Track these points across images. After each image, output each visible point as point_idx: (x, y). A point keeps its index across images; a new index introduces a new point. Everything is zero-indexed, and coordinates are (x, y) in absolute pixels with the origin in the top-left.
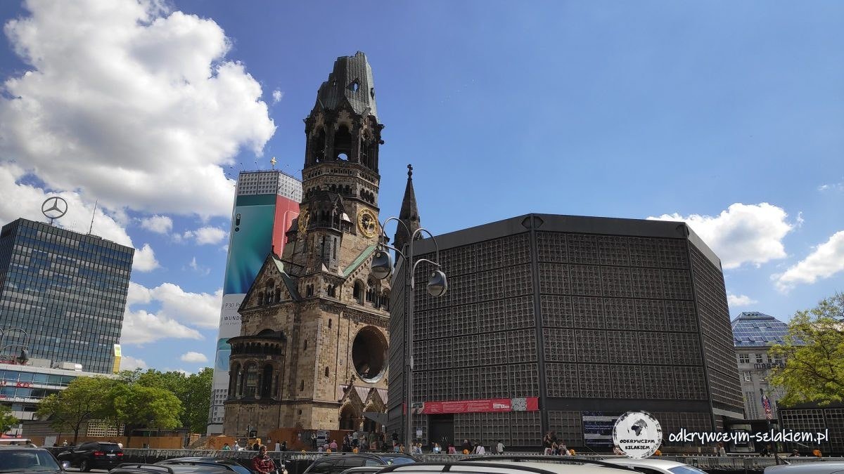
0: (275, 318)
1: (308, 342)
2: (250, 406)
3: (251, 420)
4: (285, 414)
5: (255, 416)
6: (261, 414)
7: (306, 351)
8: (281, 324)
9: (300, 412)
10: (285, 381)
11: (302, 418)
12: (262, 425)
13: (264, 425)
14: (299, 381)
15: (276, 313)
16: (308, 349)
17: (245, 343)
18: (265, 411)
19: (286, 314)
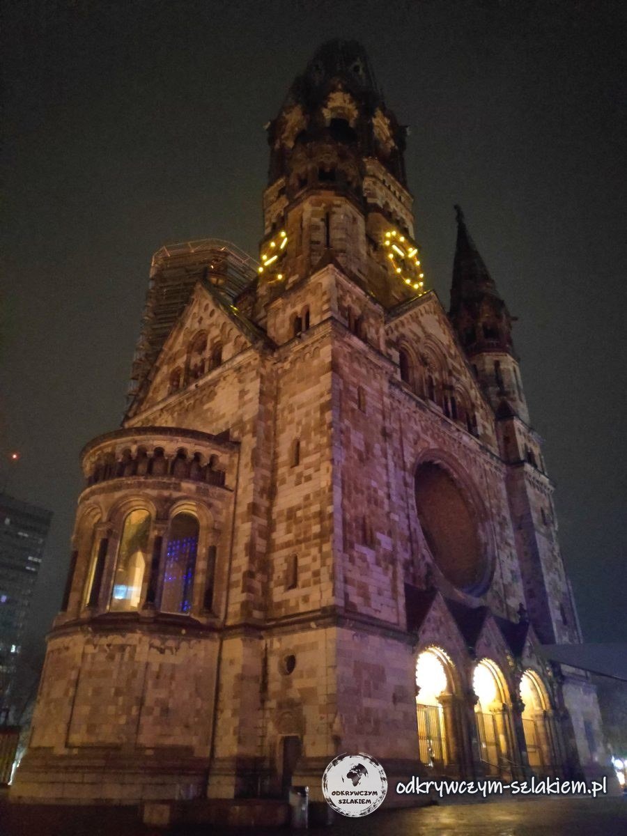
0: (209, 409)
1: (303, 444)
2: (117, 639)
3: (118, 692)
4: (237, 669)
5: (134, 674)
6: (155, 668)
7: (298, 469)
8: (224, 416)
9: (290, 663)
10: (235, 563)
11: (297, 683)
12: (157, 711)
13: (165, 711)
14: (279, 561)
15: (212, 396)
16: (305, 461)
17: (118, 450)
18: (170, 659)
19: (238, 387)
